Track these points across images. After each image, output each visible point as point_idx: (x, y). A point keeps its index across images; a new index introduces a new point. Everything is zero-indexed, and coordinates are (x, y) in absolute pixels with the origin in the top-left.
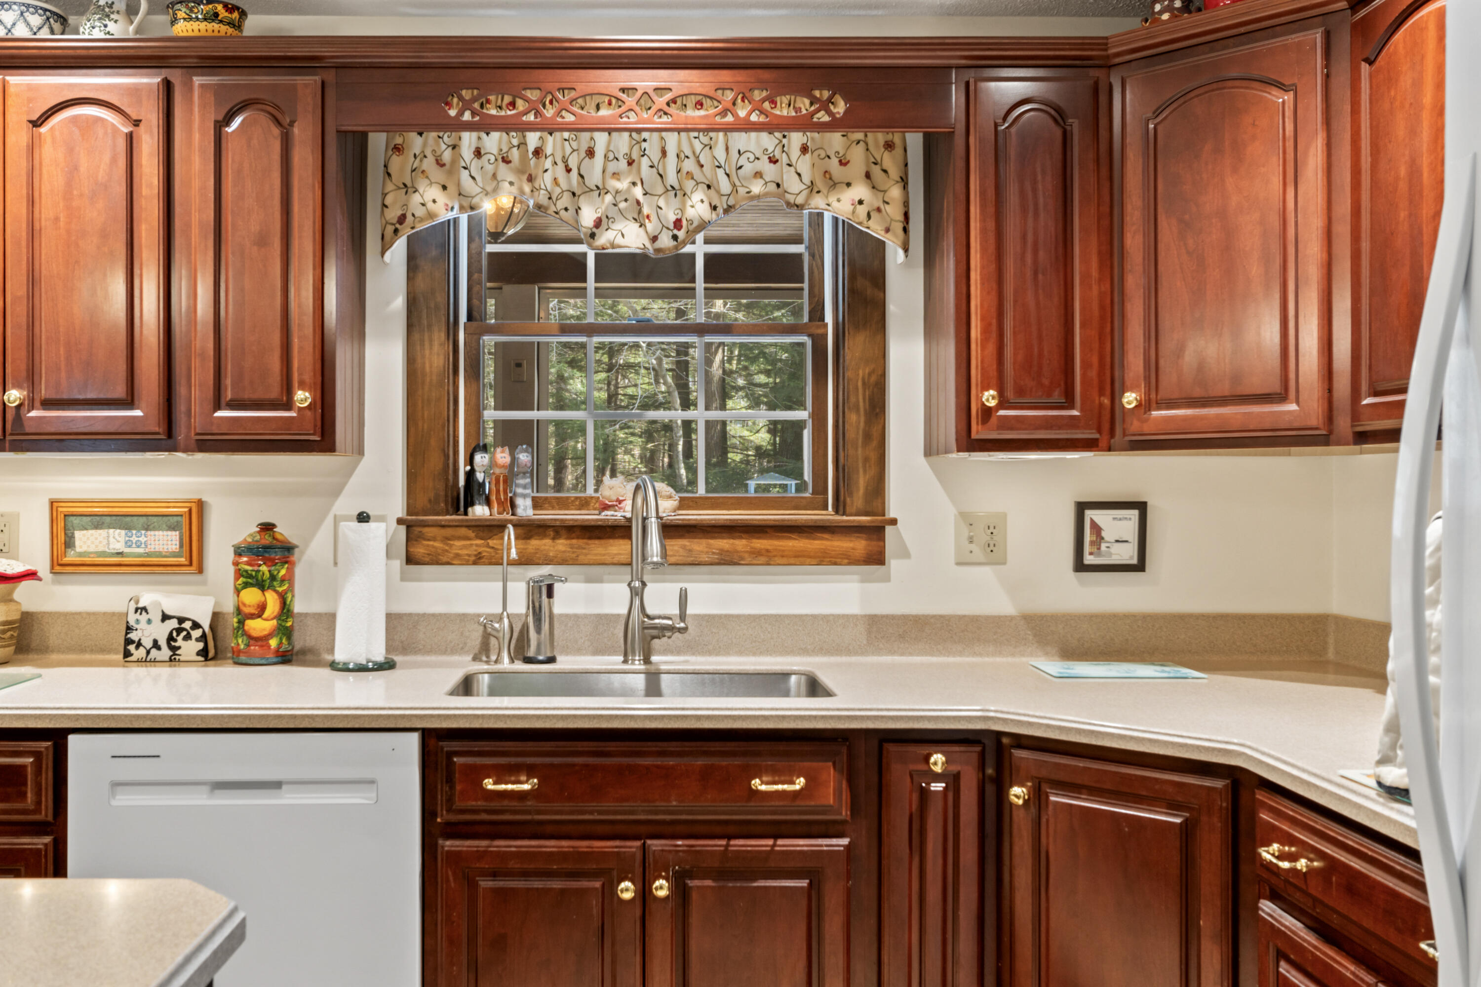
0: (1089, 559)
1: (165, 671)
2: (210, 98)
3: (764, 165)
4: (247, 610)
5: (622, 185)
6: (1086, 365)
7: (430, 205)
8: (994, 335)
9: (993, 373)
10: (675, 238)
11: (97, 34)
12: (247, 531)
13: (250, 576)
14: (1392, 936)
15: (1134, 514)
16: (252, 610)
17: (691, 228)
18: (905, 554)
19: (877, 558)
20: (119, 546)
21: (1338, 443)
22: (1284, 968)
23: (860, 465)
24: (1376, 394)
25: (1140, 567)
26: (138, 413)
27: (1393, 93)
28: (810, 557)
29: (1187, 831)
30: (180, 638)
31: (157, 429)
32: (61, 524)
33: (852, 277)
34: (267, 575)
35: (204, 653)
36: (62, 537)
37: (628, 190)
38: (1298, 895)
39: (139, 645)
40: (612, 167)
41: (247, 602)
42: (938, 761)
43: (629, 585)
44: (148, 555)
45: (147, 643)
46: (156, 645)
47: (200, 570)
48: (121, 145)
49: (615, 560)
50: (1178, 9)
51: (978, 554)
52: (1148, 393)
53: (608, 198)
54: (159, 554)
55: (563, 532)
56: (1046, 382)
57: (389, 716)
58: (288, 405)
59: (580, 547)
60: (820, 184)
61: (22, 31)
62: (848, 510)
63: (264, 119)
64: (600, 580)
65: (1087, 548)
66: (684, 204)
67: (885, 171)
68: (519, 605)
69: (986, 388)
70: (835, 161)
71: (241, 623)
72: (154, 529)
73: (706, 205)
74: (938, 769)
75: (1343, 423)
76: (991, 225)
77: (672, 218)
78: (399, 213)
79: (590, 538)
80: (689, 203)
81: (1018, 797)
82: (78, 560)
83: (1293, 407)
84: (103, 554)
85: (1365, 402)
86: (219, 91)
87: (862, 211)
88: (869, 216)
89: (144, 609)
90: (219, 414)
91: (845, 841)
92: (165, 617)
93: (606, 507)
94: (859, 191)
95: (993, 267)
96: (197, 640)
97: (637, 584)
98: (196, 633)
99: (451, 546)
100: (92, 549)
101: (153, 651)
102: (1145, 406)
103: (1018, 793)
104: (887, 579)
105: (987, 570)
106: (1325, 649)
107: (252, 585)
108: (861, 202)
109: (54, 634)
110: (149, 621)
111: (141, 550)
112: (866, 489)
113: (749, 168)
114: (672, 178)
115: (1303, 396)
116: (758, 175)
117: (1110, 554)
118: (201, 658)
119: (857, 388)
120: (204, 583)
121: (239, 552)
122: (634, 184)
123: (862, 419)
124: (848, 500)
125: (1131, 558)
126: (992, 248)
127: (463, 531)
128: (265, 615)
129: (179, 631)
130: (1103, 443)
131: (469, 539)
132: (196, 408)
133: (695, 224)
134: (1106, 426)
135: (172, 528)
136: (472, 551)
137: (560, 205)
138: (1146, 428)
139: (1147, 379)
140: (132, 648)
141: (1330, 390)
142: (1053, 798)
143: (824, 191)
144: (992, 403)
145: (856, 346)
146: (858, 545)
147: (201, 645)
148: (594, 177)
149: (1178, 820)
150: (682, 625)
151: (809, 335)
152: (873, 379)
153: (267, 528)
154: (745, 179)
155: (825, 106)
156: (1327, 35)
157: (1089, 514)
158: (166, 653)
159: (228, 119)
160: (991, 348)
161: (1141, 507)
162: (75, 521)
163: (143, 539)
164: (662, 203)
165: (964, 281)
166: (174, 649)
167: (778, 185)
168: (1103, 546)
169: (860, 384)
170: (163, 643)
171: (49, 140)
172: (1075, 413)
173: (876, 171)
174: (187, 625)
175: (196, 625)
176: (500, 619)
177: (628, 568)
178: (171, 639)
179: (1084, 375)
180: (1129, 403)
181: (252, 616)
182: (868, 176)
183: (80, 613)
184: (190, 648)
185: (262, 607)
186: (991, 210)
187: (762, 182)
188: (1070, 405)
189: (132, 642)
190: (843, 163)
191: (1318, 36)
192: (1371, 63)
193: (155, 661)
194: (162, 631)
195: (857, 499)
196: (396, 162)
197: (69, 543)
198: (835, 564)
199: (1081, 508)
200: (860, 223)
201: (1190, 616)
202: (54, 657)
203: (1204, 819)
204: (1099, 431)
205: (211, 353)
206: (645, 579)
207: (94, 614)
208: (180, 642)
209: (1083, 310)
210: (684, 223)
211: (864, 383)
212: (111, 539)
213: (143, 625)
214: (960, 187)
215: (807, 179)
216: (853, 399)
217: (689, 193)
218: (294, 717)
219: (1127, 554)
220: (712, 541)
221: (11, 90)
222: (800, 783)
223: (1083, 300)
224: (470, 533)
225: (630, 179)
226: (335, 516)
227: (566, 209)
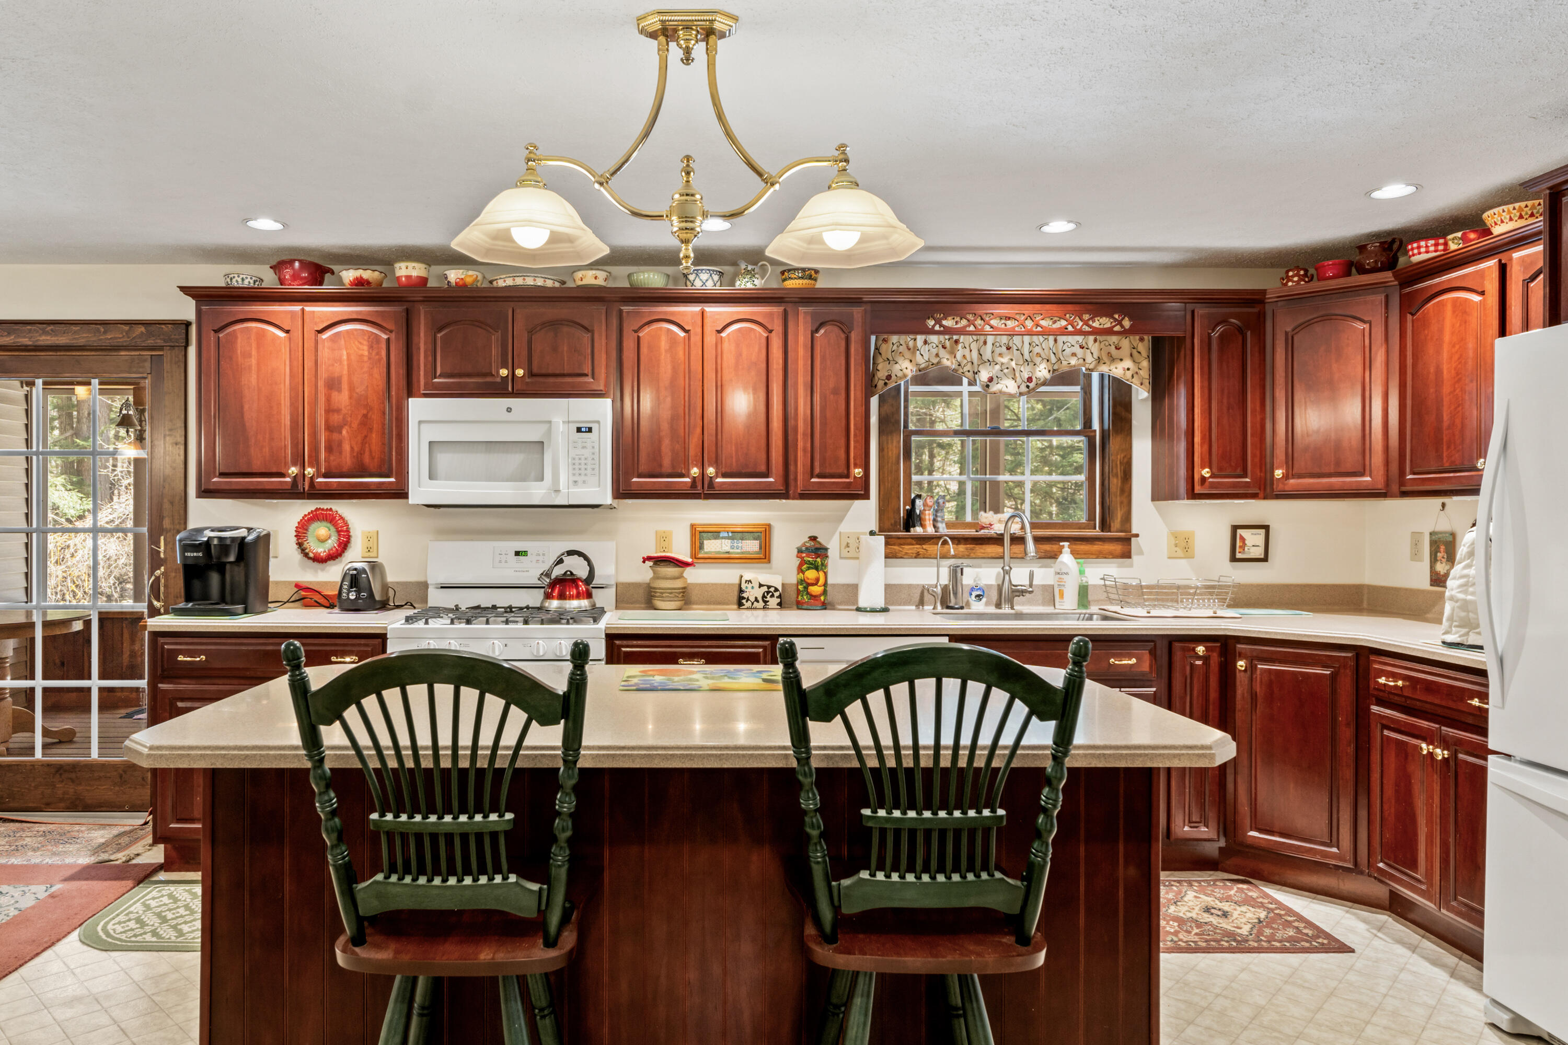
0: (1239, 556)
1: (761, 612)
2: (809, 319)
3: (1077, 349)
4: (809, 581)
5: (1005, 360)
6: (1253, 456)
7: (905, 370)
8: (1207, 440)
9: (1207, 459)
10: (1028, 387)
11: (749, 286)
12: (802, 539)
13: (812, 564)
14: (1451, 704)
15: (1263, 531)
16: (812, 582)
17: (1039, 382)
18: (1141, 553)
19: (1127, 555)
20: (727, 549)
21: (1391, 496)
22: (1386, 732)
23: (1119, 505)
24: (1414, 474)
25: (1265, 559)
26: (771, 480)
27: (1426, 332)
28: (1092, 554)
29: (1334, 676)
30: (768, 596)
31: (782, 488)
32: (697, 537)
33: (1115, 406)
34: (820, 563)
35: (780, 604)
36: (698, 544)
37: (1008, 363)
38: (1396, 698)
39: (748, 600)
40: (998, 351)
41: (810, 577)
42: (1201, 649)
43: (1003, 568)
44: (742, 553)
45: (752, 599)
46: (756, 600)
47: (769, 562)
48: (764, 342)
49: (990, 556)
50: (1302, 275)
51: (1180, 553)
52: (1287, 470)
53: (997, 367)
54: (749, 553)
55: (962, 541)
56: (1233, 464)
57: (937, 628)
58: (847, 476)
59: (972, 549)
60: (1105, 358)
61: (710, 284)
62: (1112, 530)
63: (835, 330)
64: (980, 567)
65: (1238, 549)
66: (1035, 370)
67: (1139, 353)
68: (945, 580)
69: (1203, 468)
70: (1113, 347)
71: (806, 588)
72: (746, 539)
73: (1047, 371)
74: (1201, 654)
75: (1395, 488)
76: (1206, 384)
77: (1027, 376)
78: (887, 374)
79: (976, 544)
80: (1038, 369)
81: (1242, 666)
82: (706, 556)
83: (1368, 479)
84: (719, 553)
85: (1408, 477)
86: (814, 316)
87: (1129, 374)
88: (1133, 377)
89: (750, 581)
90: (813, 480)
91: (1154, 689)
92: (761, 585)
93: (983, 528)
94: (1128, 363)
95: (1207, 406)
96: (777, 597)
97: (1007, 568)
98: (777, 594)
99: (903, 548)
100: (713, 550)
101: (755, 603)
102: (1286, 477)
103: (1241, 664)
104: (1131, 566)
105: (1183, 561)
106: (1362, 602)
107: (812, 568)
108: (1128, 369)
109: (694, 595)
110: (753, 588)
111: (739, 551)
112: (1122, 518)
113: (1068, 351)
114: (1027, 356)
115: (1374, 473)
116: (1074, 354)
117: (1250, 553)
118: (779, 607)
119: (1117, 465)
120: (771, 568)
121: (800, 551)
122: (1012, 360)
123: (1119, 482)
124: (1112, 524)
125: (1261, 555)
126: (1206, 396)
127: (909, 540)
128: (819, 584)
129: (768, 592)
130: (1261, 495)
131: (913, 545)
132: (800, 477)
133: (1042, 380)
134: (1262, 487)
135: (755, 539)
136: (914, 551)
137: (966, 369)
138: (1287, 488)
139: (1287, 463)
140: (744, 601)
141: (1387, 471)
142: (1259, 666)
143: (1108, 363)
144: (1207, 475)
145: (1115, 444)
146: (1117, 548)
147: (779, 600)
148: (987, 355)
149: (1328, 672)
150: (1031, 589)
151: (1085, 436)
152: (1125, 460)
153: (813, 538)
154: (1067, 356)
155: (1120, 323)
156: (1387, 297)
157: (1239, 531)
158: (761, 604)
159: (817, 331)
160: (1206, 447)
161: (1266, 528)
162: (705, 535)
163: (740, 545)
164: (1022, 369)
165: (1191, 412)
166: (766, 602)
167: (1084, 360)
168: (1246, 549)
169: (1118, 463)
170: (760, 599)
171: (727, 340)
172: (1248, 480)
173: (1134, 352)
174: (772, 589)
175: (776, 590)
176: (936, 586)
177: (1002, 560)
178: (764, 597)
179: (1252, 461)
180: (1278, 475)
181: (813, 585)
182: (1131, 355)
183: (708, 584)
184: (773, 602)
185: (818, 580)
186: (1206, 376)
187: (1076, 358)
188: (1245, 476)
189: (744, 598)
190: (1117, 348)
191: (1382, 297)
192: (1413, 315)
193: (756, 608)
194: (759, 593)
195: (1116, 523)
196: (884, 348)
197: (701, 547)
198: (1106, 558)
199: (1235, 528)
200: (1127, 380)
201: (1291, 585)
202: (695, 606)
203: (1342, 671)
204: (1260, 489)
205: (809, 449)
206: (1011, 565)
207: (715, 584)
208: (768, 598)
209: (1252, 427)
210: (1034, 379)
211: (1120, 463)
212: (723, 545)
213: (749, 589)
214: (1189, 364)
215: (1096, 356)
216: (1115, 471)
217: (1038, 364)
218: (891, 629)
219: (1258, 552)
220: (1040, 546)
221: (707, 315)
222: (1134, 661)
223: (1252, 422)
224: (914, 542)
225: (1009, 357)
226: (840, 533)
227: (969, 371)
